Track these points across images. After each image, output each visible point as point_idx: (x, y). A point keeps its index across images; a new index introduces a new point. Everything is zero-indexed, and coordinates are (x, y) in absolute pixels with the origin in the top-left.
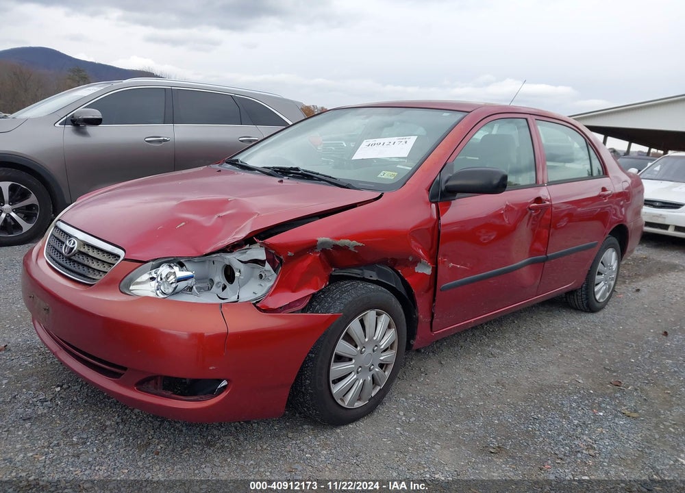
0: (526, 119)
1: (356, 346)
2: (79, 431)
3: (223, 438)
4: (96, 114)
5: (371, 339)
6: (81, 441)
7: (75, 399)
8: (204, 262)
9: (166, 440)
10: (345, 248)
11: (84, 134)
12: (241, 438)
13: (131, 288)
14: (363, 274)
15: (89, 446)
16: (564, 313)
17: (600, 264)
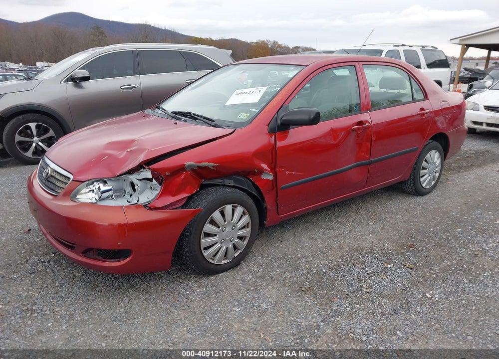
0: (354, 66)
1: (219, 227)
2: (60, 279)
3: (141, 283)
4: (86, 73)
5: (229, 223)
6: (60, 285)
7: (62, 261)
8: (119, 179)
9: (108, 284)
10: (206, 168)
11: (80, 87)
12: (152, 283)
13: (77, 197)
14: (224, 182)
15: (64, 288)
16: (400, 197)
17: (424, 162)
